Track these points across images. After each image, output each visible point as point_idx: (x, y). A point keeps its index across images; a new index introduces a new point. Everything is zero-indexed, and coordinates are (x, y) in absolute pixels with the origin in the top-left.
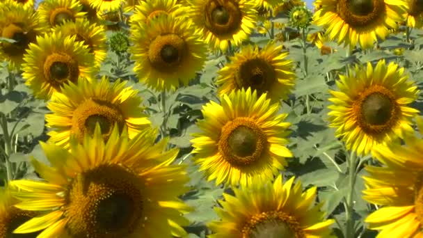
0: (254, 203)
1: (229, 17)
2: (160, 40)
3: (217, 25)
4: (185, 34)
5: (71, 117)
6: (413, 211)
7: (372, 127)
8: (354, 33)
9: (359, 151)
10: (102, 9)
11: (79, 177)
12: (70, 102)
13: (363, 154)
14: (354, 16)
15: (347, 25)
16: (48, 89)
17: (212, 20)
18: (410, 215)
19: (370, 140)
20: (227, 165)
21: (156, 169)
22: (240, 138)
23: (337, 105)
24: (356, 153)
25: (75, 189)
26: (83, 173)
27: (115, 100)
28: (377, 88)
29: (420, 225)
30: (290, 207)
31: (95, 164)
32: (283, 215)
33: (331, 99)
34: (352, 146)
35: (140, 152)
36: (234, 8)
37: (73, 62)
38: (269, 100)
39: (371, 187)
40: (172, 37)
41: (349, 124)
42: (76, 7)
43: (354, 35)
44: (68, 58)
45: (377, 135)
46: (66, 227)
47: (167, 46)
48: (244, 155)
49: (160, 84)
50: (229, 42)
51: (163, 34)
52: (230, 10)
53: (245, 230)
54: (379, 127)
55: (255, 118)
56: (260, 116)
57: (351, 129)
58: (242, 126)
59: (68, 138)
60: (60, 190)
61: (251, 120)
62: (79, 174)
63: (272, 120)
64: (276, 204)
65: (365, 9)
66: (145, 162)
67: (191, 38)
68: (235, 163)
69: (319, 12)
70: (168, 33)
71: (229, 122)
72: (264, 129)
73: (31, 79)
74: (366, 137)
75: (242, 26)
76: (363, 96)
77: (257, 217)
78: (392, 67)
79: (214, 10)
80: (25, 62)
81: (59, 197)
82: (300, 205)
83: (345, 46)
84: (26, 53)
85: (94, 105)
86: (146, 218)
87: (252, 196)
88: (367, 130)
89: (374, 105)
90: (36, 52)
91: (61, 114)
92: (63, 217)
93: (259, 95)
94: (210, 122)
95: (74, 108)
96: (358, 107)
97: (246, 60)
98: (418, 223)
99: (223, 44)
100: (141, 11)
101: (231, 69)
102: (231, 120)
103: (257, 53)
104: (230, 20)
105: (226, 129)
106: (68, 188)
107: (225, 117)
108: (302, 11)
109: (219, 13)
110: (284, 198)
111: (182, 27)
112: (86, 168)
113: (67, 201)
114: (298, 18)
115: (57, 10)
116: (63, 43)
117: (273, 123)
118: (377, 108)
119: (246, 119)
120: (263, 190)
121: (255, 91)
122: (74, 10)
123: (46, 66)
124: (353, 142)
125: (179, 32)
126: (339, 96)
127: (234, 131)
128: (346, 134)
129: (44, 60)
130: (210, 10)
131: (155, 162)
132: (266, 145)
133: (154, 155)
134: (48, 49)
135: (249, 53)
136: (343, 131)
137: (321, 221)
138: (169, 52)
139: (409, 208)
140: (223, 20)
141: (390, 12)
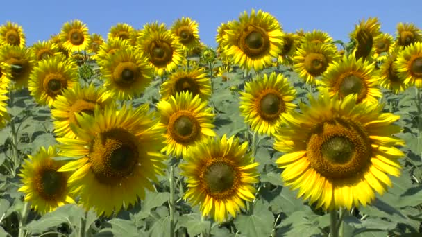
0: (209, 152)
1: (164, 53)
2: (121, 66)
3: (156, 58)
4: (138, 62)
5: (68, 112)
6: (305, 155)
7: (268, 116)
8: (250, 60)
9: (260, 131)
10: (73, 51)
11: (99, 136)
12: (68, 101)
13: (262, 133)
14: (250, 49)
15: (245, 55)
16: (46, 98)
17: (152, 55)
18: (304, 158)
19: (267, 124)
20: (173, 142)
21: (147, 132)
22: (182, 124)
23: (245, 101)
24: (257, 132)
25: (96, 144)
26: (101, 134)
27: (99, 99)
28: (270, 91)
29: (310, 164)
30: (231, 155)
31: (109, 127)
32: (226, 160)
33: (241, 98)
34: (254, 128)
35: (137, 120)
36: (168, 46)
37: (64, 79)
38: (200, 99)
39: (279, 141)
40: (130, 64)
41: (253, 114)
42: (55, 48)
43: (250, 62)
44: (60, 76)
45: (271, 121)
46: (91, 168)
47: (126, 70)
48: (184, 135)
49: (121, 95)
50: (164, 70)
51: (123, 62)
52: (165, 48)
53: (203, 170)
54: (272, 116)
55: (193, 110)
56: (195, 109)
57: (255, 117)
58: (183, 116)
59: (68, 125)
60: (86, 144)
61: (189, 112)
62: (99, 134)
63: (203, 112)
64: (222, 153)
65: (257, 44)
66: (140, 127)
67: (142, 64)
68: (178, 140)
69: (227, 46)
70: (127, 61)
71: (175, 114)
72: (198, 118)
73: (34, 91)
74: (263, 122)
75: (173, 59)
76: (261, 96)
77: (210, 161)
78: (280, 77)
79: (154, 48)
80: (30, 79)
81: (86, 149)
82: (237, 154)
83: (244, 68)
84: (31, 73)
85: (84, 103)
86: (140, 164)
87: (207, 148)
88: (264, 118)
89: (269, 102)
90: (38, 73)
91: (62, 109)
92: (88, 162)
93: (194, 96)
94: (163, 114)
95: (71, 105)
96: (258, 103)
97: (179, 77)
98: (309, 163)
99: (160, 71)
100: (104, 49)
101: (169, 84)
102: (176, 111)
103: (186, 73)
104: (165, 55)
105: (172, 118)
106: (92, 143)
107: (171, 110)
108: (210, 51)
109: (158, 50)
110: (228, 149)
111: (136, 57)
112: (104, 129)
113: (91, 150)
114: (207, 55)
115: (42, 51)
116: (57, 67)
117: (205, 114)
118: (271, 103)
119: (186, 111)
120: (214, 144)
121: (192, 93)
122: (54, 51)
123: (45, 82)
124: (255, 126)
125: (134, 60)
126: (246, 96)
127: (178, 119)
128: (250, 120)
129: (44, 78)
130: (152, 48)
131: (146, 127)
132: (199, 128)
133: (145, 122)
134: (47, 71)
135: (181, 73)
136: (248, 118)
137: (251, 163)
138: (127, 74)
139: (303, 153)
140: (161, 55)
141: (272, 46)
